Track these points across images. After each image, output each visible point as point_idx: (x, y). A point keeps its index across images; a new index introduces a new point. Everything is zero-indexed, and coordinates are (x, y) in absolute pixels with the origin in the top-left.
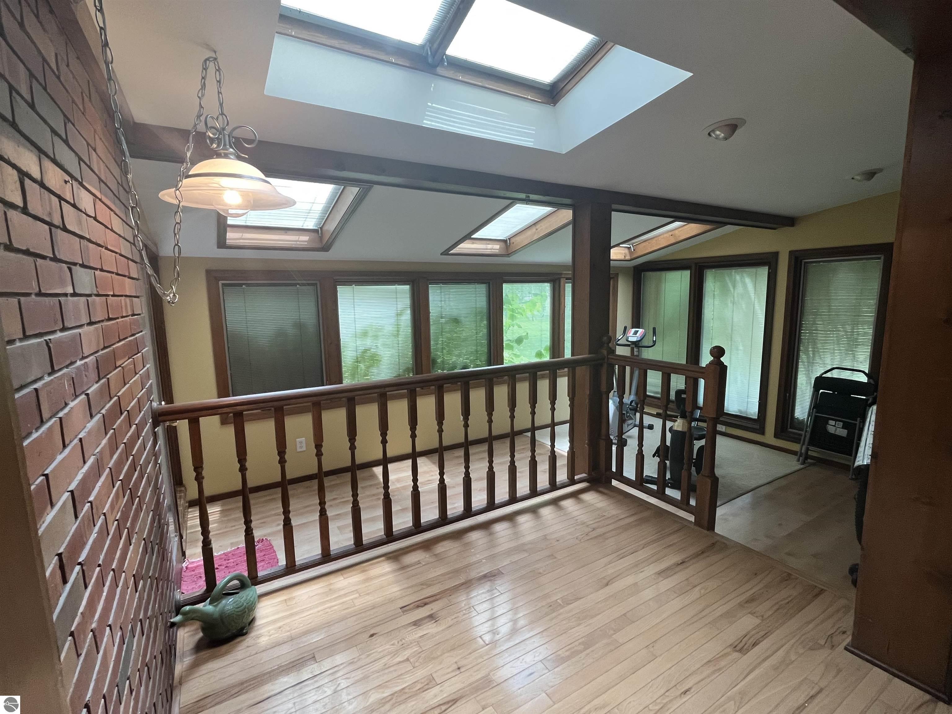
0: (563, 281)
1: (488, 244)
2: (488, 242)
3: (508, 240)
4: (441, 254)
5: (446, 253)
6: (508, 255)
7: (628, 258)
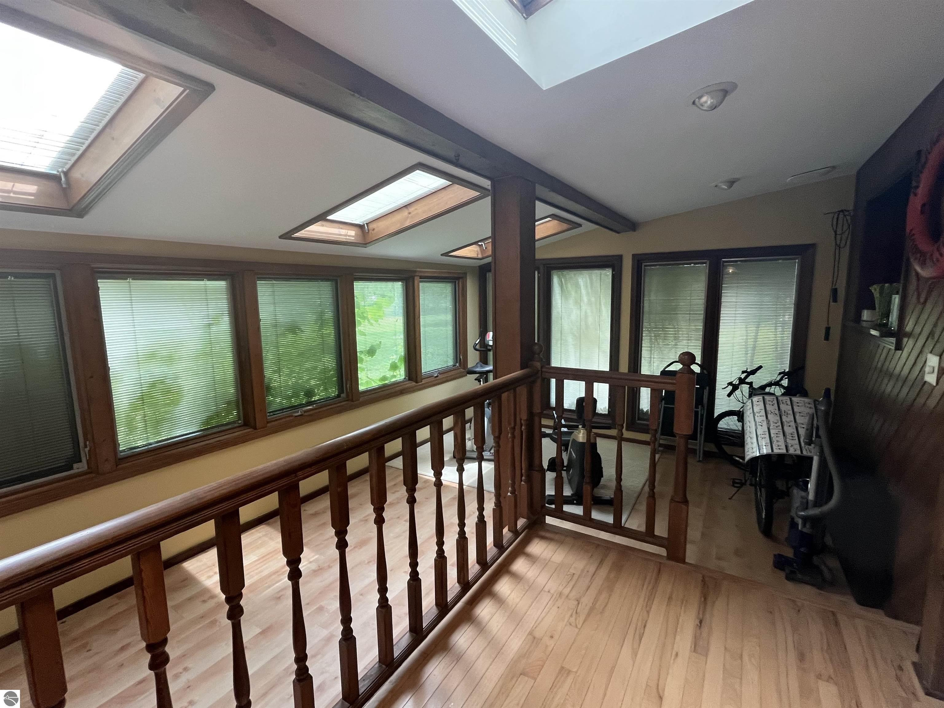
0: (417, 279)
1: (341, 228)
2: (341, 226)
3: (366, 225)
4: (281, 237)
5: (287, 236)
6: (365, 244)
7: (480, 256)
